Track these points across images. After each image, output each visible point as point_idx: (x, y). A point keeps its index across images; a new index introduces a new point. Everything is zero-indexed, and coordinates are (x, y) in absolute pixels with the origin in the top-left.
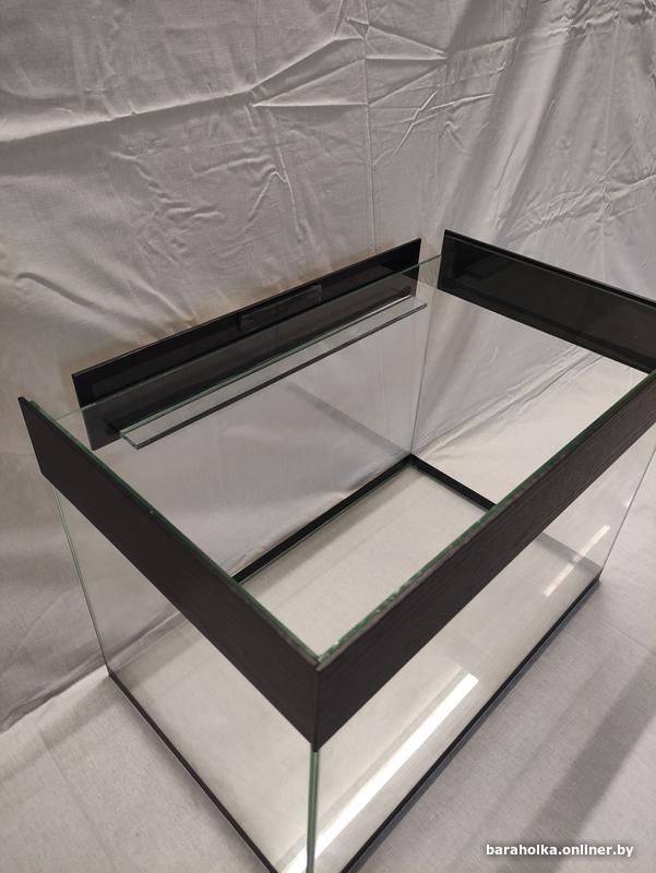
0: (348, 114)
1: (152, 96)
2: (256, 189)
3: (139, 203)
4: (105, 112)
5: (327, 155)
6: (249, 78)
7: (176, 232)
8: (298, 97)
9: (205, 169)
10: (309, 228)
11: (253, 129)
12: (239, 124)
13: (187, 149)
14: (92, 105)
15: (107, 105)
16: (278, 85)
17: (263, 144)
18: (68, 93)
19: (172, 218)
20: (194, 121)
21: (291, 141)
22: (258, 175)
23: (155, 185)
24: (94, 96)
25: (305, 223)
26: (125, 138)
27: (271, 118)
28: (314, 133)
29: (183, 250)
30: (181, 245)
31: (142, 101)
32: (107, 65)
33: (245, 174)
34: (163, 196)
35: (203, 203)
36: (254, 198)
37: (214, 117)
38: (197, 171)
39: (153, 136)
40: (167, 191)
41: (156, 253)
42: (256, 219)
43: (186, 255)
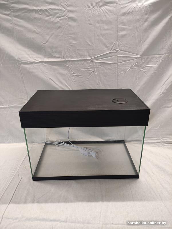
0: (112, 65)
1: (73, 58)
2: (89, 74)
3: (68, 72)
4: (65, 59)
5: (106, 71)
6: (91, 57)
7: (73, 78)
8: (100, 61)
9: (80, 69)
10: (100, 83)
11: (90, 65)
12: (88, 63)
13: (78, 66)
14: (64, 58)
15: (66, 58)
16: (96, 58)
17: (92, 67)
18: (61, 56)
19: (73, 75)
20: (79, 62)
21: (98, 67)
22: (91, 72)
23: (72, 70)
24: (64, 57)
25: (100, 82)
26: (68, 63)
27: (94, 63)
28: (104, 67)
29: (74, 81)
30: (74, 80)
31: (71, 58)
32: (67, 53)
33: (88, 71)
34: (72, 72)
35: (79, 74)
36: (89, 75)
37: (83, 62)
38: (79, 69)
39: (72, 63)
40: (73, 71)
41: (69, 80)
42: (89, 79)
43: (75, 82)
